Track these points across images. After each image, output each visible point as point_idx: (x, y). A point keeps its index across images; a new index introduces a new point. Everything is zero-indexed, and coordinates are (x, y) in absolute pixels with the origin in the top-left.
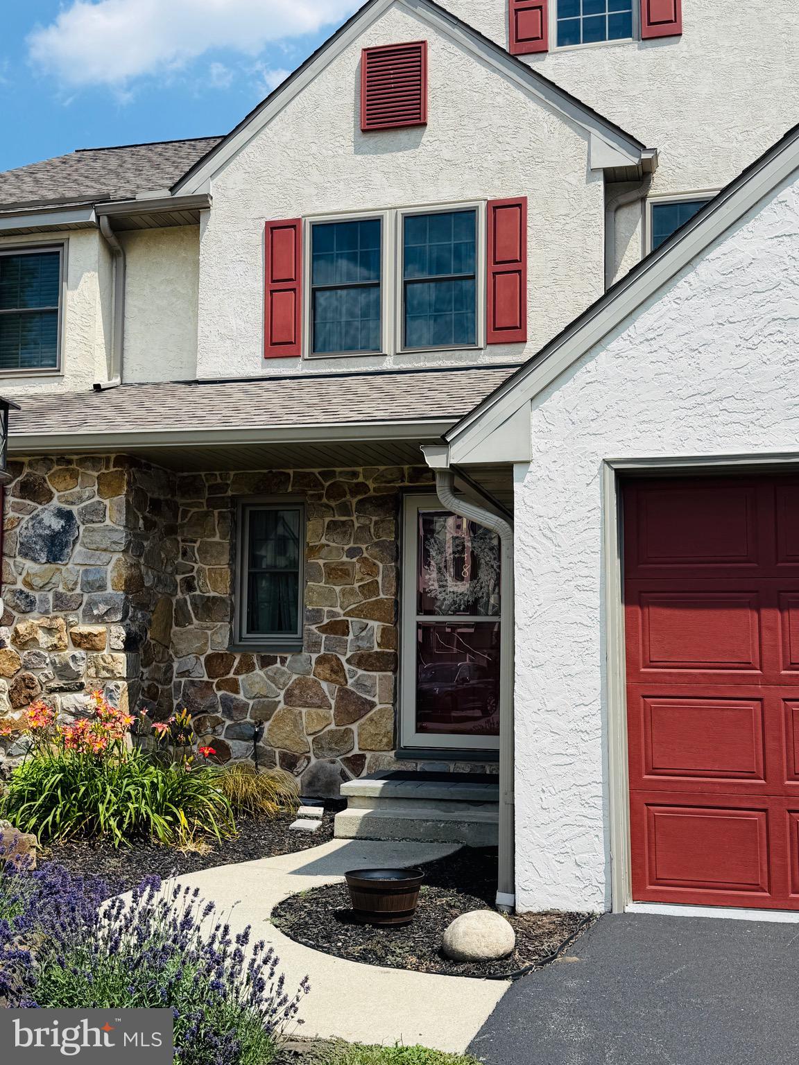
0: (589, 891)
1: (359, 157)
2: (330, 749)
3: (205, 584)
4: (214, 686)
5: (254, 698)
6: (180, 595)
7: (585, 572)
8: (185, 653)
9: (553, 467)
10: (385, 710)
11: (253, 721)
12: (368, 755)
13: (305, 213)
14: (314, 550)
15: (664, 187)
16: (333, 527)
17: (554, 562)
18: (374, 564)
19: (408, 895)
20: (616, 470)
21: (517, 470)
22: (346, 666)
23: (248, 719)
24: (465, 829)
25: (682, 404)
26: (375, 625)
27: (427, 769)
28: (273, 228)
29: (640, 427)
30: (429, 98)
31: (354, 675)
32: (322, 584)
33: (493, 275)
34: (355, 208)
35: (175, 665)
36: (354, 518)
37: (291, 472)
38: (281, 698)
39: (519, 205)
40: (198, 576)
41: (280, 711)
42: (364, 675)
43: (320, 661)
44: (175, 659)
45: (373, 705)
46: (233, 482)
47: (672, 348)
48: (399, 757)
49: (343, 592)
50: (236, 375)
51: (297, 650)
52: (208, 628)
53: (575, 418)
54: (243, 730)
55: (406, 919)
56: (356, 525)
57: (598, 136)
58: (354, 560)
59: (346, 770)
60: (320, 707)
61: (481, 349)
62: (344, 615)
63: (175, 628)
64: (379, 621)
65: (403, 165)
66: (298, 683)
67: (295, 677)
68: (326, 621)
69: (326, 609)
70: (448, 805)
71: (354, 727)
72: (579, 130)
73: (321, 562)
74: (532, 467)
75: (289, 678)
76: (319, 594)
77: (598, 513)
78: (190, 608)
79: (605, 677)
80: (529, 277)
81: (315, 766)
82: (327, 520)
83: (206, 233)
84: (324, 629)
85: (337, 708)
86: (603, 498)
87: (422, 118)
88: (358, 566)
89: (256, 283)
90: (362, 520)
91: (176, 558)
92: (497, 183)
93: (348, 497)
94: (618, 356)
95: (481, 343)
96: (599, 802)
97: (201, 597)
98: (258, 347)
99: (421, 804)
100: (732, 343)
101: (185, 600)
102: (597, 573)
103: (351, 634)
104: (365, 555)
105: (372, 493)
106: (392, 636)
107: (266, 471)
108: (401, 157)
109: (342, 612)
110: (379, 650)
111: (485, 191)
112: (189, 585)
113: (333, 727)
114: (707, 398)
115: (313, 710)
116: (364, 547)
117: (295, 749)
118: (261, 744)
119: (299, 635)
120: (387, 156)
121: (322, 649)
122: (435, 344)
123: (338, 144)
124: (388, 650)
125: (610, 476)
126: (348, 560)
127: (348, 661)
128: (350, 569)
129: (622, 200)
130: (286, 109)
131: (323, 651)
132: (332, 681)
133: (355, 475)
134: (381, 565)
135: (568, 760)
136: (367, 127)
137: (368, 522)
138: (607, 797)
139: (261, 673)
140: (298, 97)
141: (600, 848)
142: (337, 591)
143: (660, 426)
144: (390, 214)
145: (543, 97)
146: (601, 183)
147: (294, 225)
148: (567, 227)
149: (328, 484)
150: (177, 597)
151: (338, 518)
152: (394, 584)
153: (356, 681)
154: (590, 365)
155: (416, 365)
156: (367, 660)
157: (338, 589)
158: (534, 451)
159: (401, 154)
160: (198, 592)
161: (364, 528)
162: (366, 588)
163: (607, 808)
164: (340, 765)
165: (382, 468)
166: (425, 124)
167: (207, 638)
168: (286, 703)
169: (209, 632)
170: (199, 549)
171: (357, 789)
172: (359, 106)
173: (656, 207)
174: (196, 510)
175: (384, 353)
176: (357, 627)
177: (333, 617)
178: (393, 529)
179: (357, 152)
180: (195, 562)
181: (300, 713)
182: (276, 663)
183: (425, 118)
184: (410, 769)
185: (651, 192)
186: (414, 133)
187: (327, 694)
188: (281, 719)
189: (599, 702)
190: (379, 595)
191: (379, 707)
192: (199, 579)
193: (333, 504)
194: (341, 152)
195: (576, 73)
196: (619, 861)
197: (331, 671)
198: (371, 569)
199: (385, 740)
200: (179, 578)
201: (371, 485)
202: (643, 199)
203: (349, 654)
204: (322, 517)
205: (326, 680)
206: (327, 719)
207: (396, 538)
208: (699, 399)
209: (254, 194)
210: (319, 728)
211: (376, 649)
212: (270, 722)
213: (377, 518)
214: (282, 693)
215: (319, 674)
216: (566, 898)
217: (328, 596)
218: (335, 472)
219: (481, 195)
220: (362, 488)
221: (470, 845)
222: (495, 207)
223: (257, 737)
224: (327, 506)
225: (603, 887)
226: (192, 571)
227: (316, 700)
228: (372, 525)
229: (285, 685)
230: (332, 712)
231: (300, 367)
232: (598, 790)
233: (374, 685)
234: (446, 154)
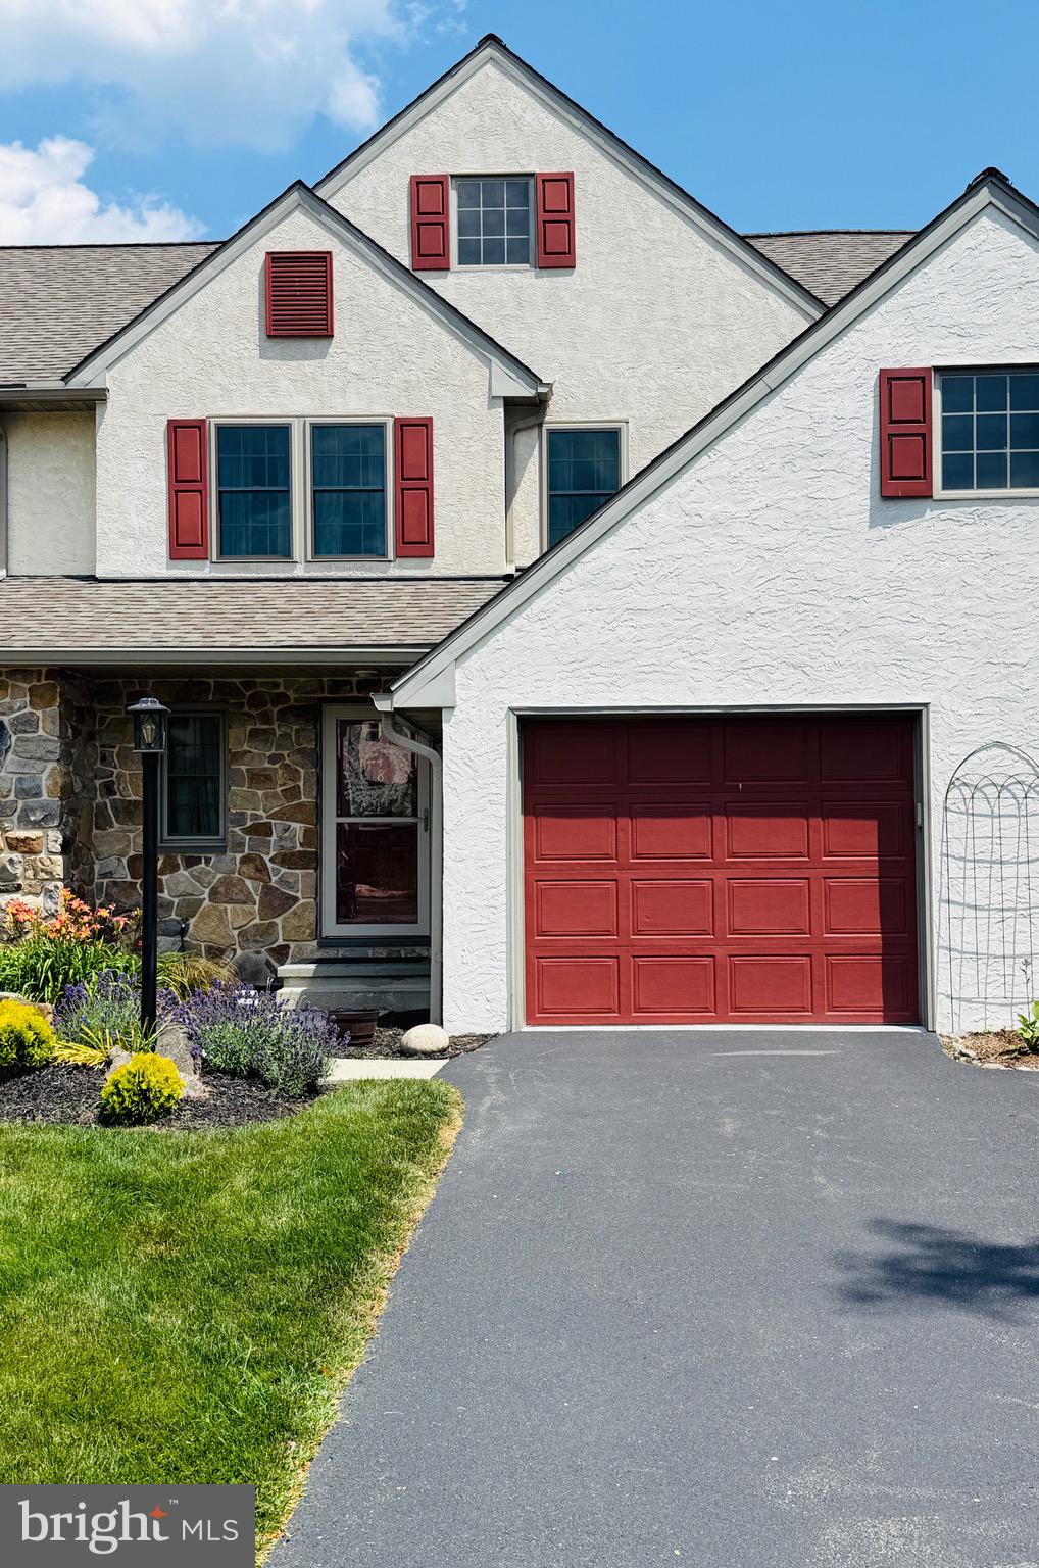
0: (495, 1019)
1: (265, 362)
2: (256, 941)
3: (125, 788)
4: (138, 886)
5: (179, 896)
6: (99, 799)
7: (495, 791)
8: (106, 855)
9: (473, 712)
10: (309, 903)
11: (179, 918)
12: (292, 945)
13: (207, 414)
14: (238, 757)
15: (558, 415)
16: (254, 735)
17: (472, 783)
18: (296, 770)
19: (369, 1024)
20: (518, 715)
21: (445, 713)
22: (270, 865)
23: (173, 916)
24: (390, 998)
25: (565, 668)
26: (298, 827)
27: (348, 955)
28: (175, 428)
29: (535, 684)
30: (335, 309)
31: (278, 874)
32: (245, 789)
33: (401, 491)
34: (261, 413)
35: (97, 867)
36: (275, 727)
37: (212, 681)
38: (206, 896)
39: (426, 424)
40: (119, 781)
41: (205, 908)
42: (287, 873)
43: (244, 861)
44: (97, 861)
45: (296, 900)
46: (152, 690)
47: (558, 626)
48: (321, 946)
49: (266, 796)
50: (139, 575)
51: (222, 851)
52: (130, 831)
53: (488, 675)
54: (169, 926)
55: (369, 1040)
56: (278, 733)
57: (497, 364)
58: (276, 766)
59: (271, 959)
60: (245, 903)
61: (390, 562)
62: (267, 817)
63: (95, 831)
64: (302, 822)
65: (310, 375)
66: (222, 881)
67: (219, 876)
68: (249, 823)
69: (249, 812)
70: (375, 980)
71: (278, 920)
72: (480, 357)
73: (244, 768)
74: (456, 711)
75: (214, 877)
76: (243, 798)
77: (505, 747)
78: (110, 811)
79: (509, 867)
80: (435, 495)
81: (241, 957)
82: (249, 728)
83: (103, 426)
84: (247, 831)
85: (261, 903)
86: (509, 736)
87: (329, 330)
88: (280, 772)
89: (159, 482)
90: (282, 729)
91: (95, 764)
92: (403, 400)
93: (269, 706)
94: (519, 630)
95: (391, 555)
96: (504, 956)
97: (123, 801)
98: (163, 549)
99: (350, 980)
100: (599, 625)
101: (105, 803)
102: (504, 791)
103: (274, 834)
104: (287, 761)
105: (292, 703)
106: (313, 837)
107: (187, 680)
108: (308, 366)
109: (264, 815)
110: (301, 849)
111: (392, 408)
112: (109, 790)
113: (257, 921)
114: (582, 664)
115: (238, 906)
116: (285, 753)
117: (222, 941)
118: (186, 939)
119: (221, 837)
120: (294, 364)
121: (246, 849)
122: (343, 553)
123: (242, 346)
124: (309, 850)
125: (514, 720)
126: (270, 766)
127: (271, 860)
128: (272, 773)
129: (520, 425)
130: (187, 304)
131: (246, 852)
132: (256, 879)
133: (276, 685)
134: (302, 771)
135: (482, 928)
136: (273, 333)
137: (289, 731)
138: (509, 952)
139: (186, 873)
140: (199, 294)
141: (504, 987)
142: (260, 795)
143: (549, 684)
144: (299, 422)
145: (447, 322)
146: (502, 410)
147: (199, 425)
148: (471, 450)
149: (248, 694)
150: (97, 801)
151: (258, 726)
152: (316, 788)
153: (279, 878)
154: (499, 636)
155: (327, 574)
156: (289, 859)
157: (260, 793)
158: (458, 700)
159: (307, 363)
160: (118, 797)
161: (286, 736)
162: (288, 793)
163: (509, 960)
164: (265, 955)
165: (302, 679)
166: (332, 336)
167: (129, 841)
168: (210, 901)
169: (131, 835)
170: (118, 755)
171: (292, 971)
172: (264, 309)
173: (551, 432)
174: (114, 716)
175: (294, 560)
176: (280, 828)
177: (256, 819)
178: (314, 737)
179: (262, 357)
180: (115, 767)
181: (226, 909)
182: (201, 863)
183: (332, 330)
184: (332, 956)
185: (547, 419)
186: (322, 343)
187: (252, 891)
188: (207, 915)
189: (504, 886)
190: (301, 798)
191: (302, 901)
192: (120, 784)
193: (254, 713)
194: (246, 355)
195: (477, 295)
196: (516, 996)
197: (256, 869)
198: (293, 775)
199: (308, 931)
200: (98, 783)
201: (292, 695)
202: (540, 425)
203: (272, 854)
204: (244, 725)
205: (250, 878)
206: (251, 913)
207: (316, 746)
208: (576, 665)
209: (154, 390)
210: (244, 922)
211: (299, 848)
212: (195, 918)
213: (297, 727)
214: (207, 891)
215: (244, 873)
216: (480, 1025)
217: (251, 800)
218: (255, 682)
219: (388, 411)
220: (282, 698)
221: (395, 1010)
222: (402, 425)
223: (183, 932)
224: (249, 715)
225: (505, 1015)
226: (112, 775)
227: (241, 897)
228: (293, 734)
229: (210, 883)
230: (257, 907)
231: (207, 570)
232: (504, 948)
233: (297, 882)
234: (354, 367)
